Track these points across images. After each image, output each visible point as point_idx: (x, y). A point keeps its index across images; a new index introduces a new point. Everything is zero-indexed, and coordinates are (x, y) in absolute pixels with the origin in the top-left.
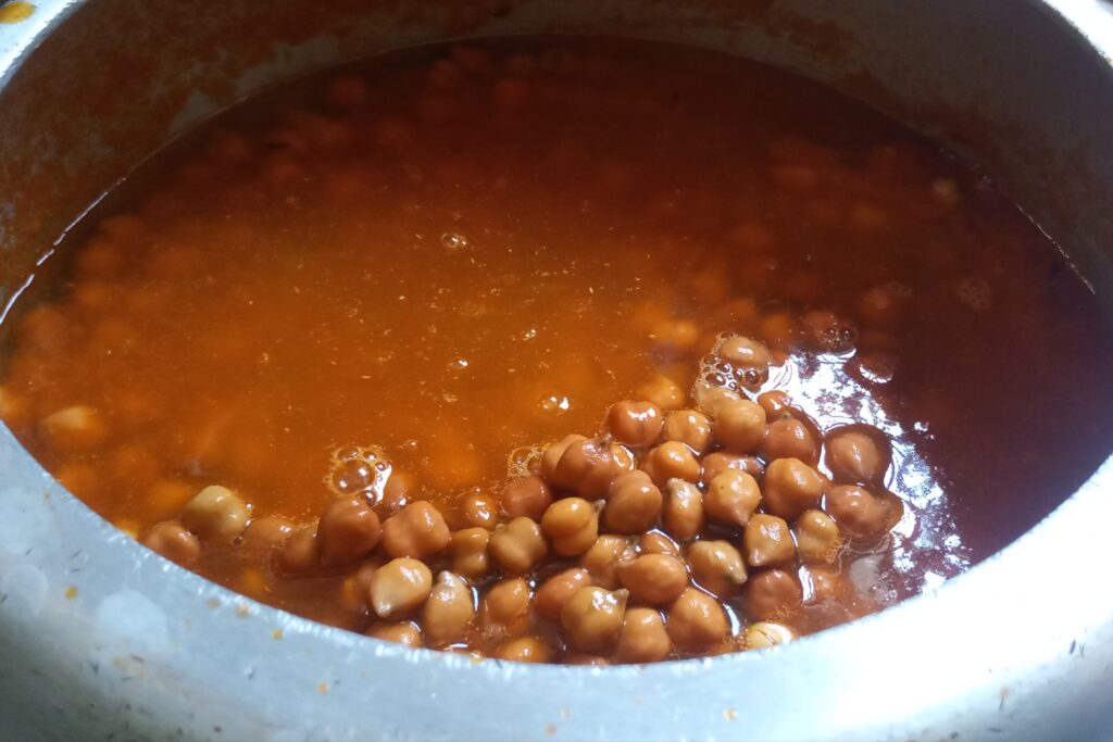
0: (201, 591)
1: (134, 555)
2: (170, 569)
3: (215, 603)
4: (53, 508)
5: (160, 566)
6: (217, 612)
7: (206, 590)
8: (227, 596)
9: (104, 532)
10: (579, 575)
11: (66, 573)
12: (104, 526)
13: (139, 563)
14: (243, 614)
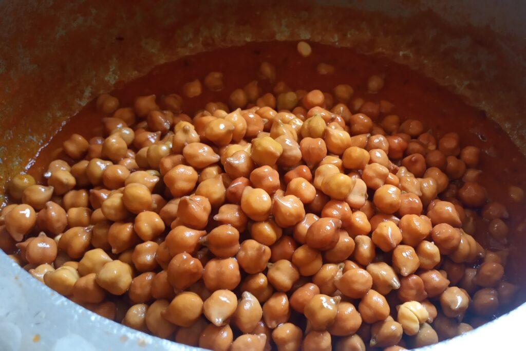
0: (115, 331)
1: (73, 311)
2: (96, 318)
3: (125, 338)
4: (21, 285)
5: (89, 317)
6: (127, 343)
7: (119, 330)
8: (132, 333)
9: (53, 298)
10: (312, 287)
11: (32, 326)
12: (53, 295)
13: (76, 317)
14: (143, 344)
